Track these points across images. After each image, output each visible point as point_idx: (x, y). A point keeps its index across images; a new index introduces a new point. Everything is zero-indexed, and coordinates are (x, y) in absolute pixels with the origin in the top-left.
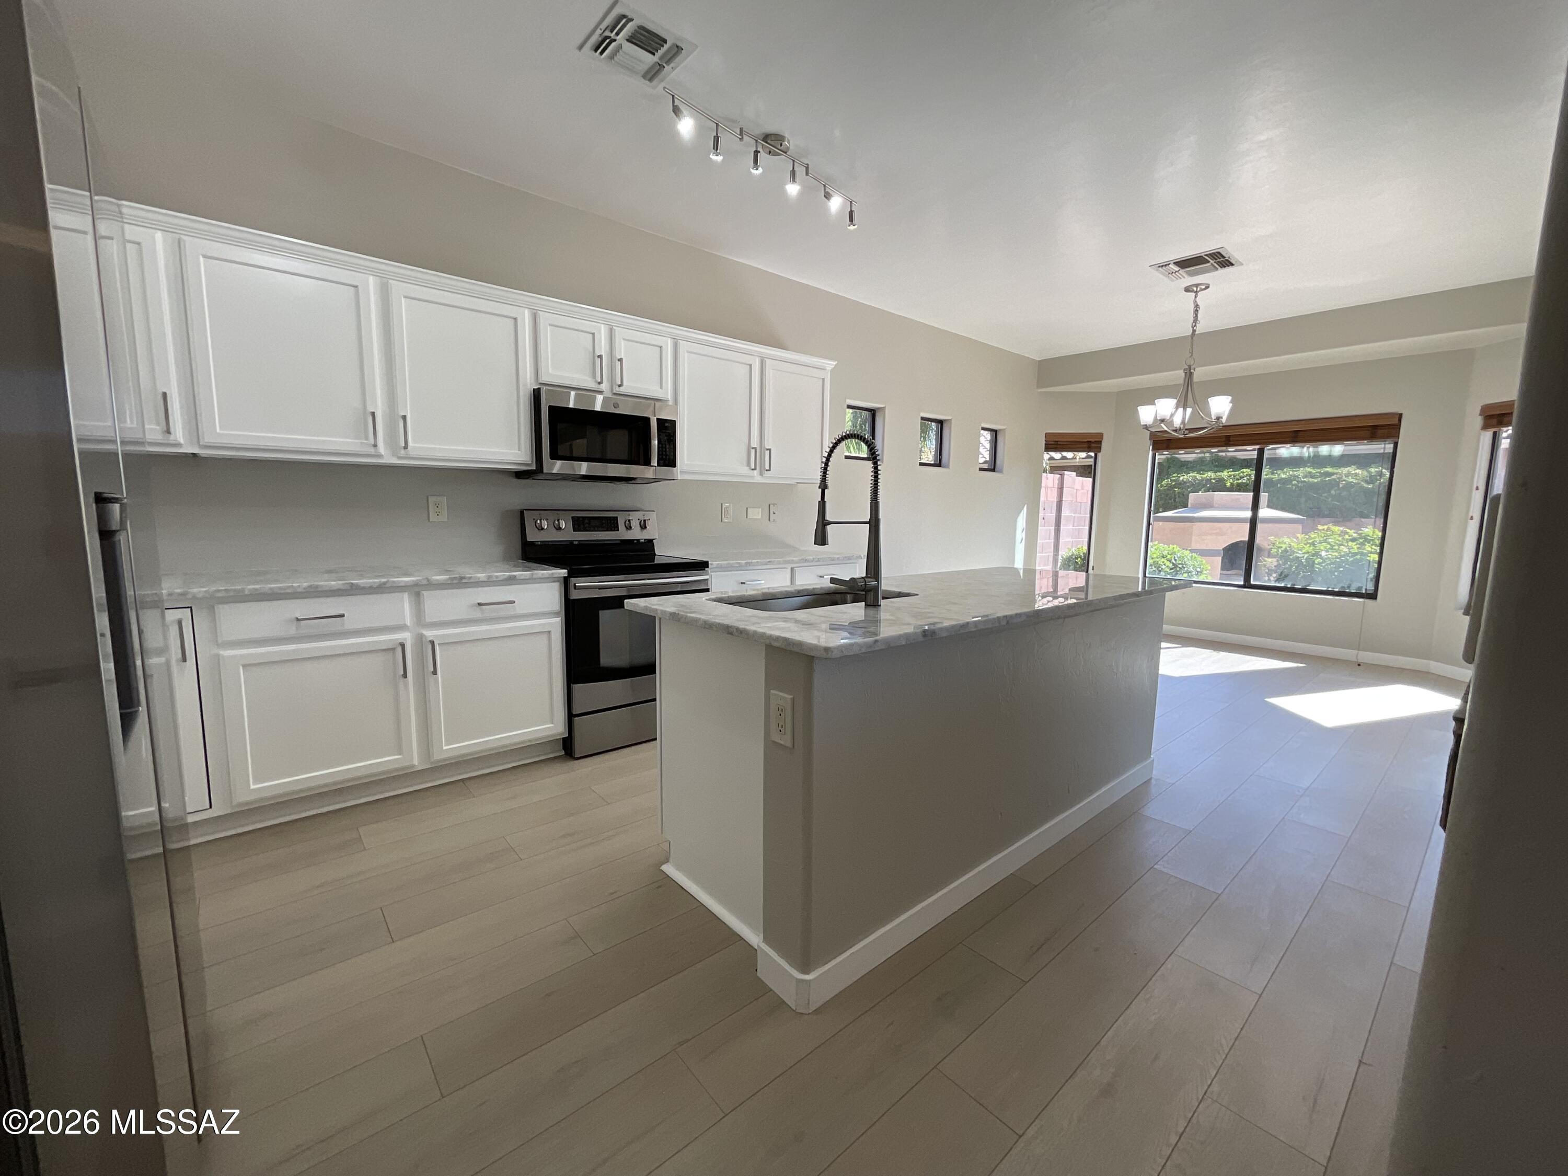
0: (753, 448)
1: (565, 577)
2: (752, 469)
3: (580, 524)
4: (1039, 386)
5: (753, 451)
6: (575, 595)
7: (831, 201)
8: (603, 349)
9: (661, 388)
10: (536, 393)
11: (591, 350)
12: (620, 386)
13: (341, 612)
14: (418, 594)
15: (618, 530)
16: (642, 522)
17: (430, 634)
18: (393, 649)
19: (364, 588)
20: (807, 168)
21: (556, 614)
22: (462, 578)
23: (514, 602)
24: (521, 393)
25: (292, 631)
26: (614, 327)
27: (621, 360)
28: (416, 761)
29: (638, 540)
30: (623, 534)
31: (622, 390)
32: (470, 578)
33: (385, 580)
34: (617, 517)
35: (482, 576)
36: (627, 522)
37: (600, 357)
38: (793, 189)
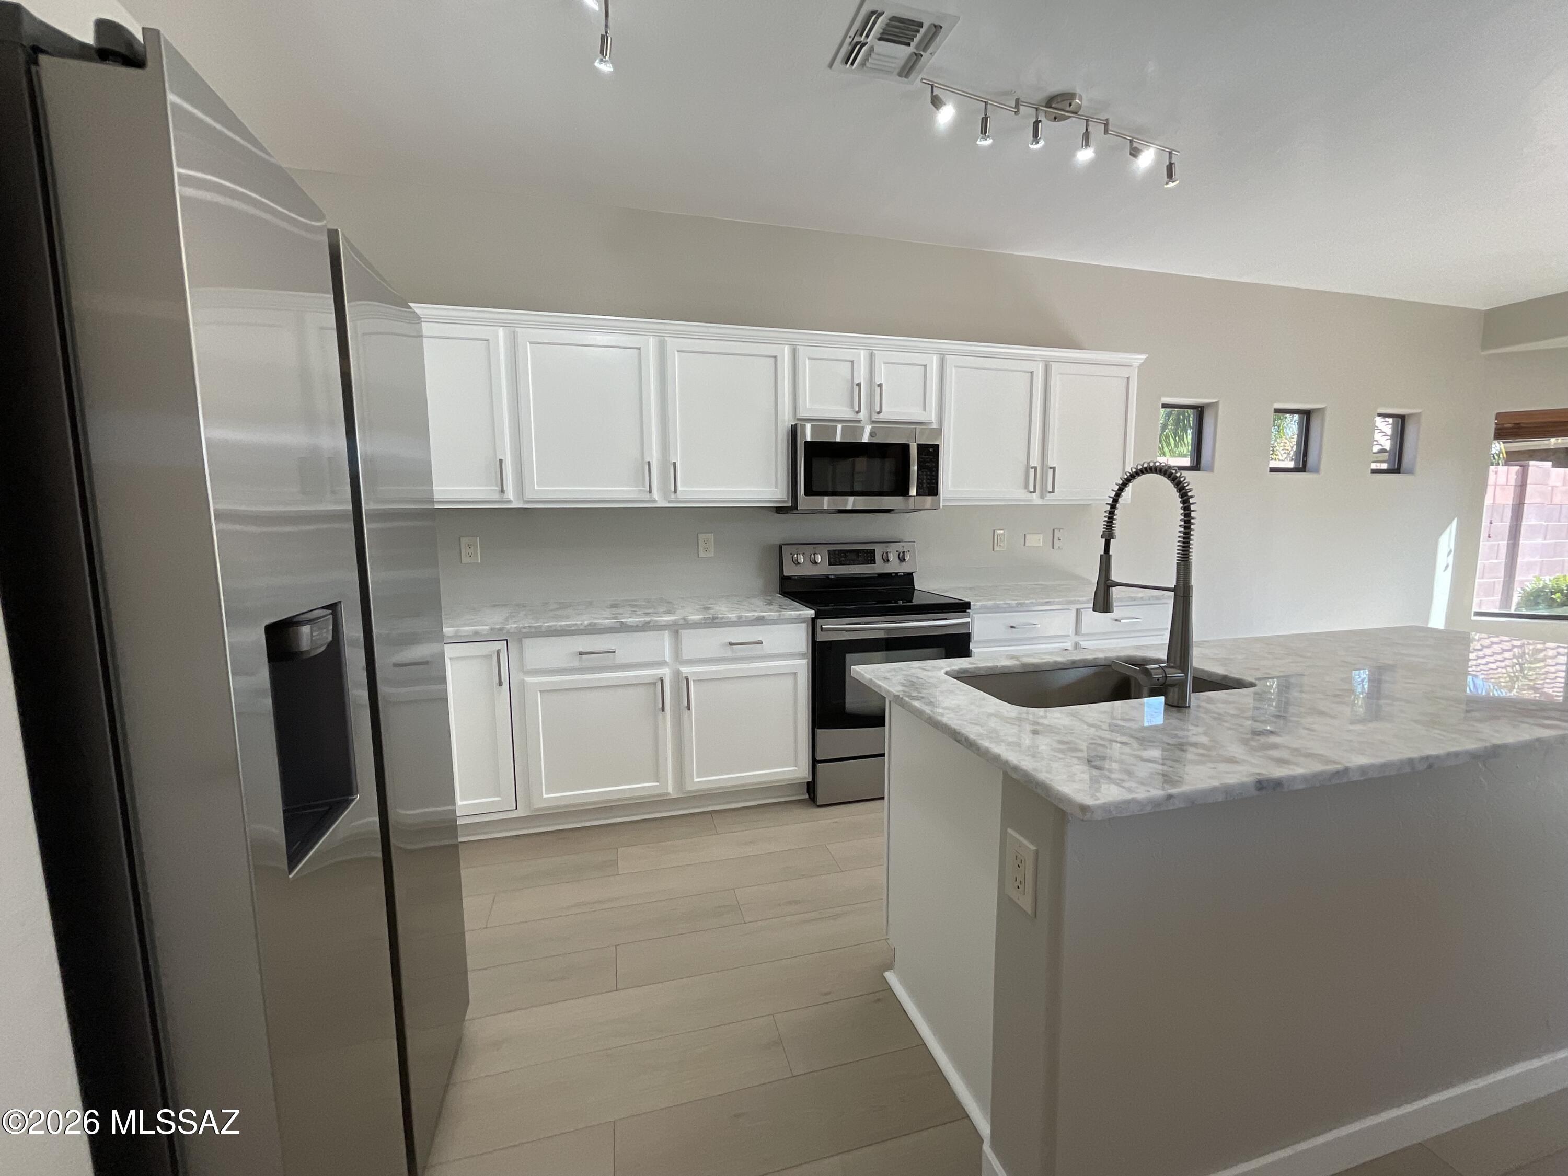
0: (1032, 468)
1: (812, 618)
2: (1031, 492)
3: (837, 557)
4: (1487, 346)
5: (1032, 472)
6: (821, 637)
7: (1139, 157)
8: (861, 376)
9: (925, 410)
10: (794, 428)
11: (850, 377)
12: (879, 413)
13: (613, 648)
14: (677, 633)
15: (875, 563)
16: (901, 554)
17: (685, 670)
18: (655, 684)
19: (632, 626)
20: (1106, 125)
21: (803, 656)
22: (714, 618)
23: (762, 643)
24: (779, 429)
25: (576, 663)
26: (874, 351)
27: (880, 385)
28: (671, 789)
29: (896, 574)
30: (879, 568)
31: (881, 417)
32: (722, 618)
33: (649, 619)
34: (874, 550)
35: (733, 616)
36: (885, 554)
37: (859, 385)
38: (1085, 155)
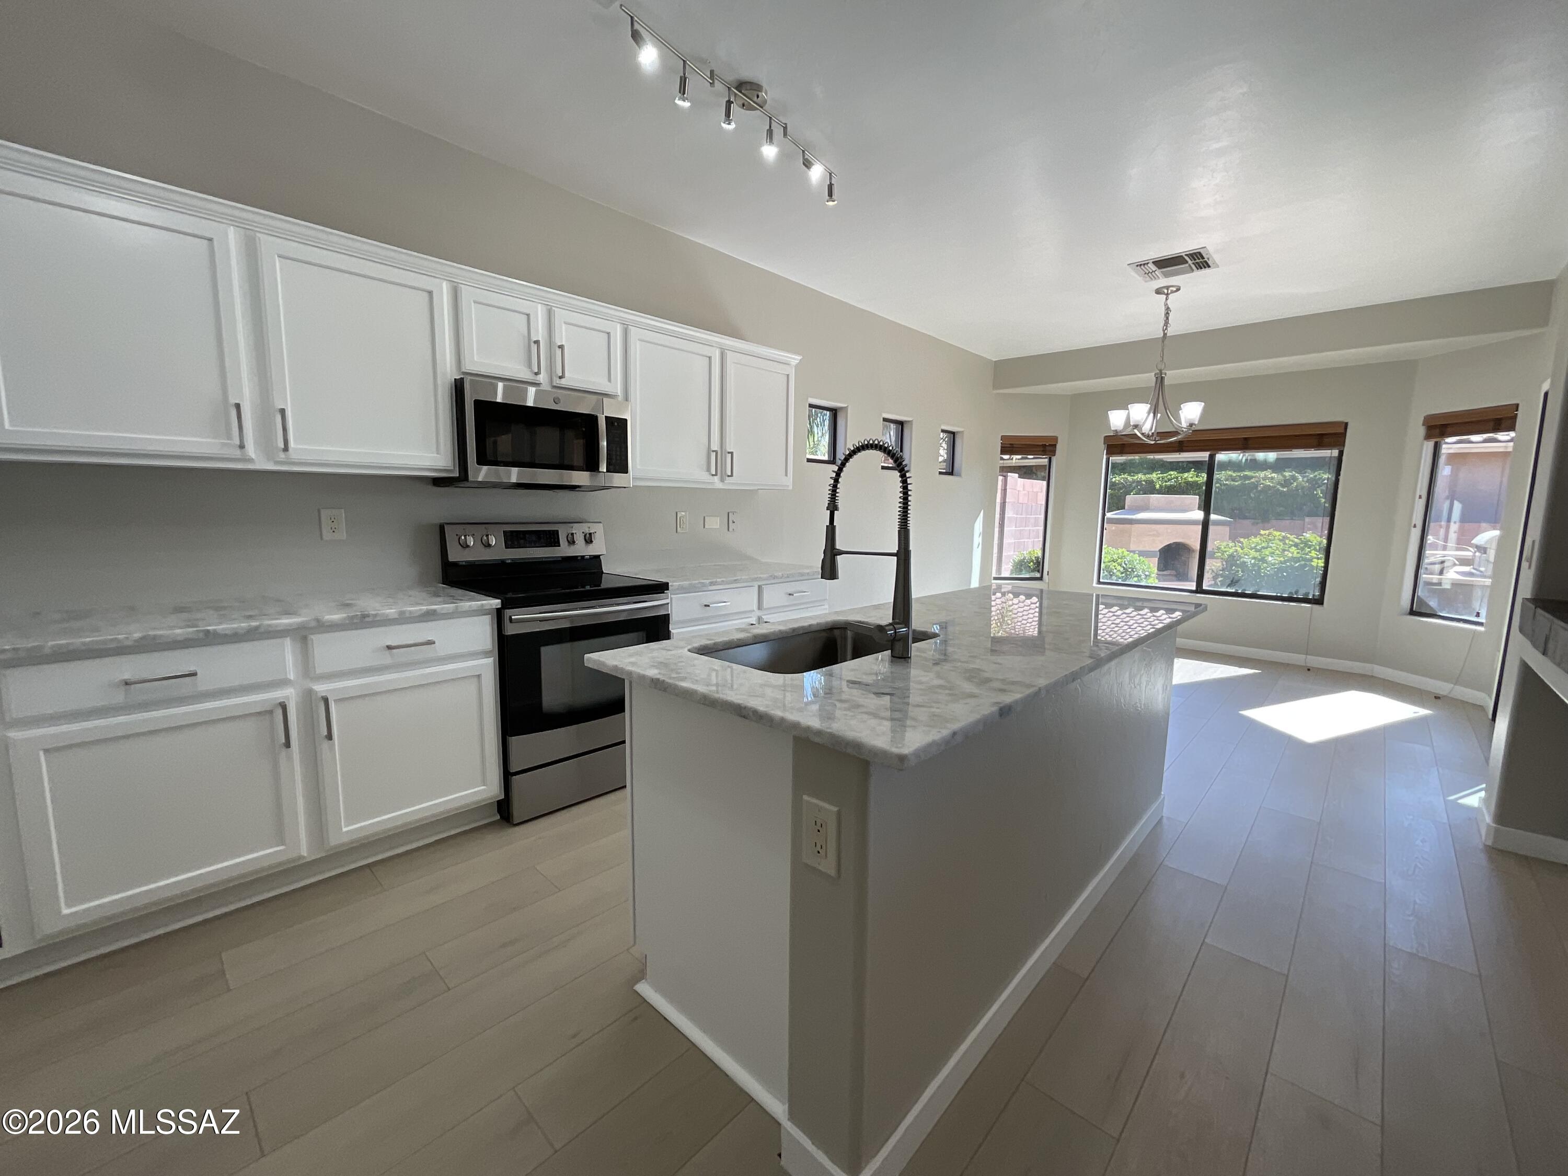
0: (713, 451)
1: (498, 609)
2: (713, 475)
3: (514, 538)
4: (995, 387)
5: (713, 455)
6: (510, 630)
7: (811, 170)
8: (539, 333)
9: (610, 380)
10: (459, 384)
11: (526, 333)
12: (560, 378)
13: (192, 668)
14: (304, 639)
15: (559, 546)
16: (588, 535)
17: (321, 688)
18: (271, 712)
19: (226, 635)
20: (785, 129)
21: (486, 654)
22: (364, 616)
23: (434, 643)
24: (439, 382)
25: (119, 697)
26: (553, 308)
27: (561, 347)
28: (304, 849)
29: (583, 557)
30: (564, 550)
31: (564, 382)
32: (376, 615)
33: (258, 623)
34: (557, 531)
35: (391, 612)
36: (570, 536)
37: (537, 342)
38: (770, 152)
